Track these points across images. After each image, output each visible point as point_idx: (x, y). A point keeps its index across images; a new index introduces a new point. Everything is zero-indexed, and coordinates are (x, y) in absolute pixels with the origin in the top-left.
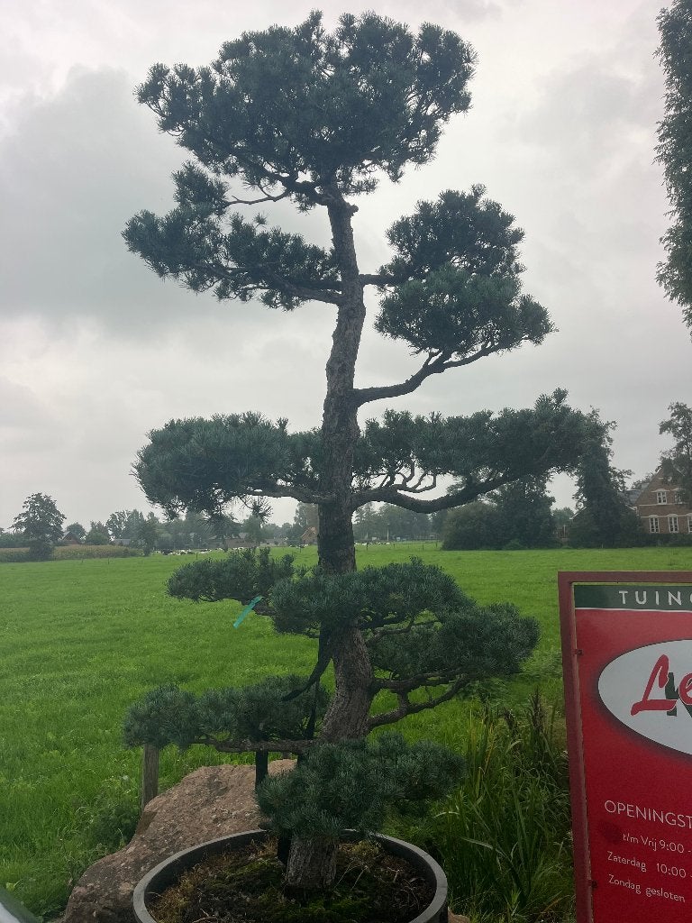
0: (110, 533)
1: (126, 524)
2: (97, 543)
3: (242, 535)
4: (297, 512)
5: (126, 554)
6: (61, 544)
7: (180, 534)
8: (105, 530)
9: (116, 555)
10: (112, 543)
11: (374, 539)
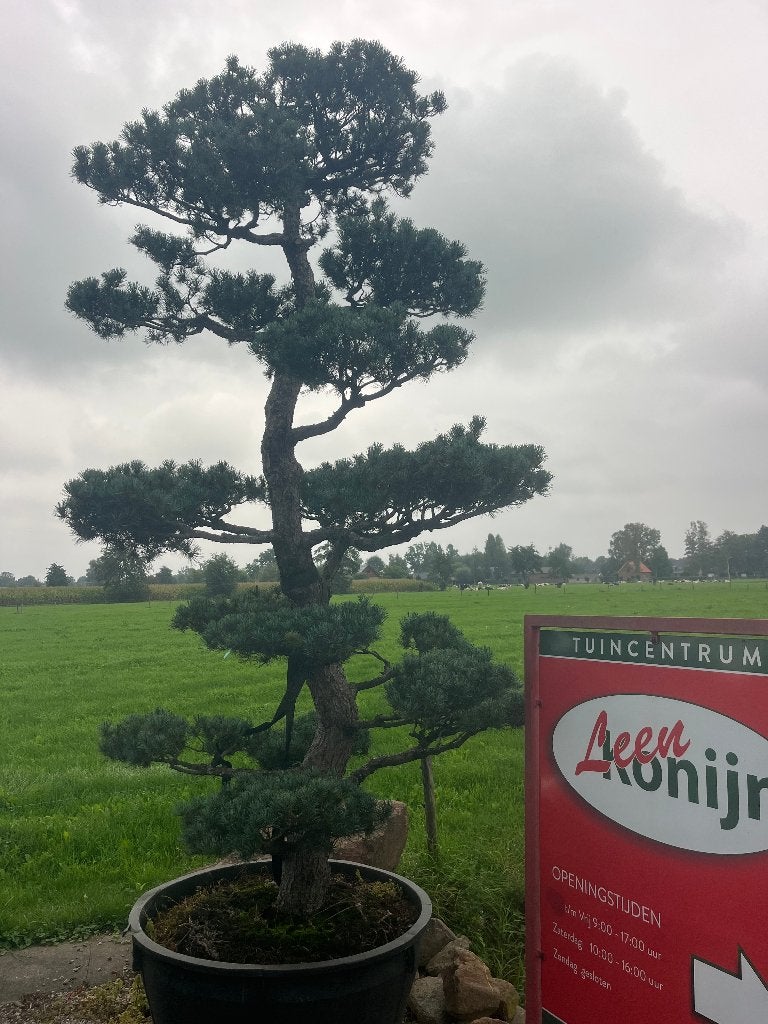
0: (409, 566)
1: (425, 557)
2: (394, 576)
3: (545, 570)
4: (611, 543)
5: (421, 588)
6: (360, 577)
7: (480, 568)
8: (404, 563)
9: (411, 589)
10: (410, 577)
11: (710, 575)
